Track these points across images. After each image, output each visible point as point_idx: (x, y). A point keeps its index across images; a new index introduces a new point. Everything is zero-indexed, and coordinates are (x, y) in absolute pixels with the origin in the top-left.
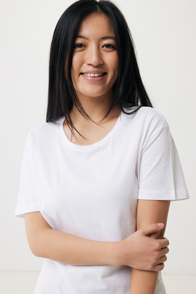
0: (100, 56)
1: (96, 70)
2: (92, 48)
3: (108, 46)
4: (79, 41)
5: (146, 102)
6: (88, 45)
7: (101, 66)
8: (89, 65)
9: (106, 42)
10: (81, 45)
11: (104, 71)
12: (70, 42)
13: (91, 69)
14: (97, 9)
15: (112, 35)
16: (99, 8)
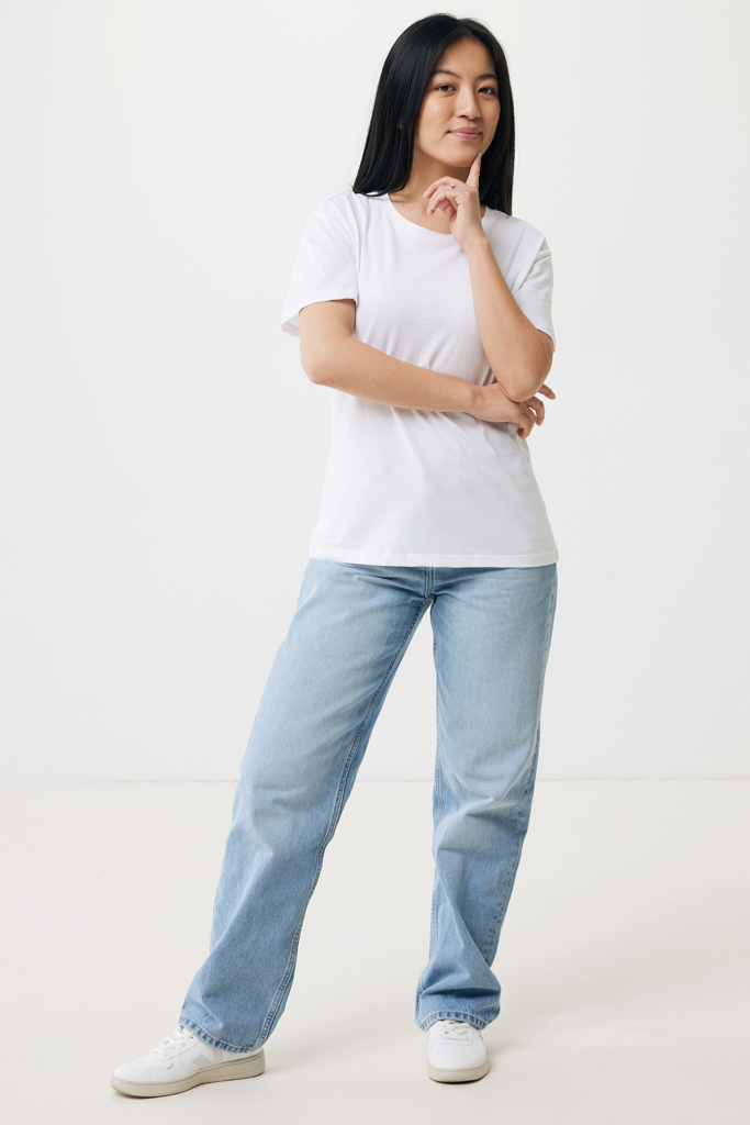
1: (473, 125)
2: (466, 92)
4: (440, 79)
6: (459, 87)
8: (463, 116)
9: (484, 83)
10: (446, 87)
13: (463, 124)
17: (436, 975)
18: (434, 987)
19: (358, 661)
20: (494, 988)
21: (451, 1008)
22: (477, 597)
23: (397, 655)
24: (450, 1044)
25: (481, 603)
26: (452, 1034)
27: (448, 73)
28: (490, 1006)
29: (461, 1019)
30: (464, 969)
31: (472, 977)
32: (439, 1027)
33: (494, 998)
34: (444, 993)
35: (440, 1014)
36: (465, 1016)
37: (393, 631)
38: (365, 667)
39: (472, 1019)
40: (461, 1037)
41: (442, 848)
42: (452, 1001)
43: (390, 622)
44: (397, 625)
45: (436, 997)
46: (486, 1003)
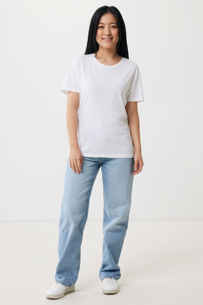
0: (110, 31)
1: (108, 37)
2: (106, 28)
3: (113, 27)
4: (100, 25)
5: (127, 57)
6: (105, 27)
7: (110, 35)
8: (105, 35)
9: (112, 25)
10: (102, 27)
11: (111, 37)
12: (96, 24)
13: (106, 37)
14: (108, 11)
15: (115, 22)
16: (109, 11)
17: (104, 266)
18: (104, 269)
19: (86, 180)
20: (119, 269)
21: (108, 274)
22: (115, 164)
23: (94, 178)
24: (109, 284)
25: (116, 165)
26: (109, 281)
27: (101, 23)
28: (118, 273)
29: (111, 277)
30: (110, 265)
31: (112, 267)
32: (106, 280)
33: (119, 271)
34: (106, 271)
35: (105, 276)
36: (111, 276)
37: (93, 172)
38: (87, 182)
39: (114, 277)
40: (111, 282)
41: (107, 232)
42: (108, 273)
43: (92, 170)
44: (94, 170)
45: (104, 272)
46: (117, 273)
